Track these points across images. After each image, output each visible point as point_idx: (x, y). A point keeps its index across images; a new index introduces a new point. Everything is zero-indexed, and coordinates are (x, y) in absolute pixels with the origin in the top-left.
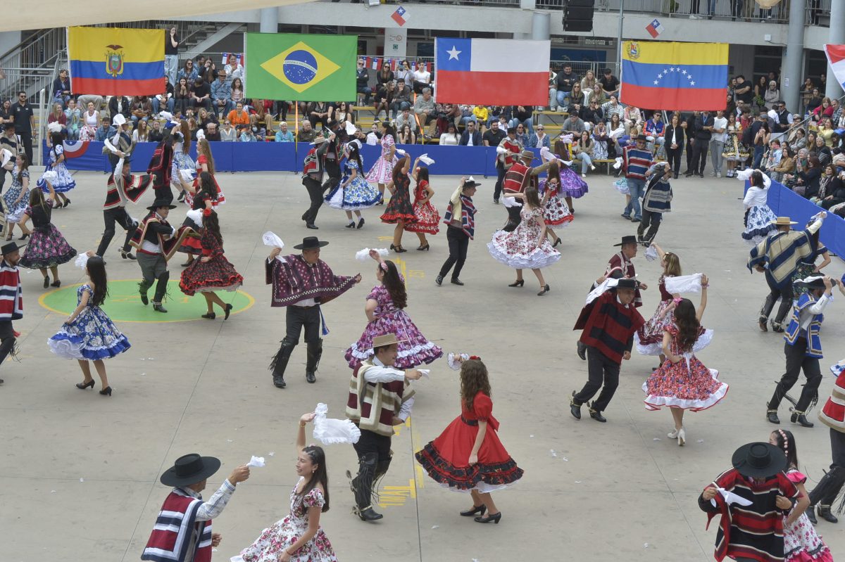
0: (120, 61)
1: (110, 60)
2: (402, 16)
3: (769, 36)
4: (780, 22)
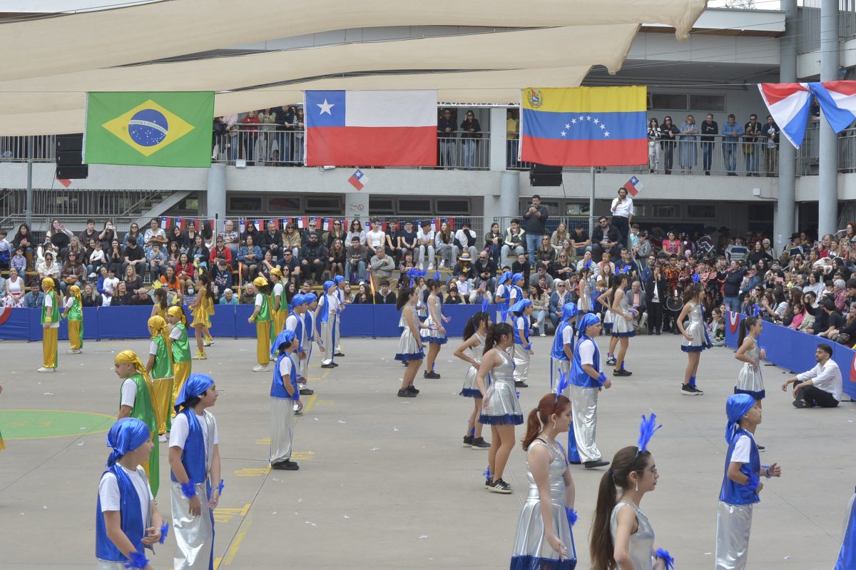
2: (360, 180)
3: (759, 190)
4: (769, 175)
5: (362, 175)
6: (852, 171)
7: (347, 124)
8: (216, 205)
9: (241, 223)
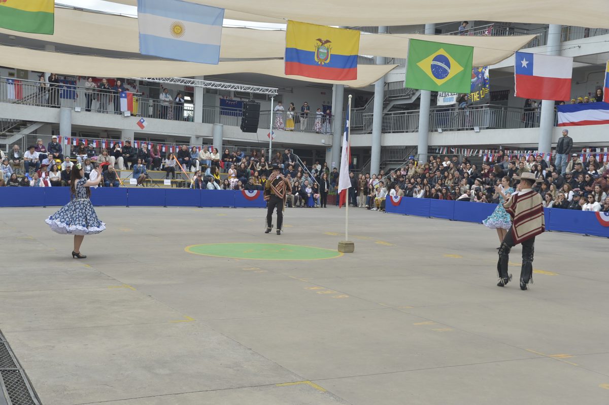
0: (328, 52)
1: (318, 51)
2: (144, 124)
3: (324, 140)
5: (144, 121)
6: (390, 132)
7: (534, 75)
8: (66, 131)
9: (103, 142)
